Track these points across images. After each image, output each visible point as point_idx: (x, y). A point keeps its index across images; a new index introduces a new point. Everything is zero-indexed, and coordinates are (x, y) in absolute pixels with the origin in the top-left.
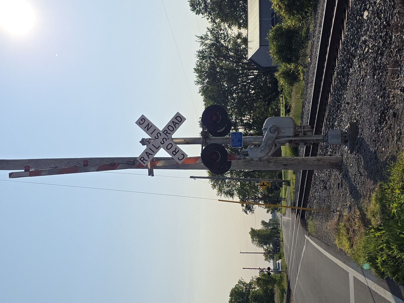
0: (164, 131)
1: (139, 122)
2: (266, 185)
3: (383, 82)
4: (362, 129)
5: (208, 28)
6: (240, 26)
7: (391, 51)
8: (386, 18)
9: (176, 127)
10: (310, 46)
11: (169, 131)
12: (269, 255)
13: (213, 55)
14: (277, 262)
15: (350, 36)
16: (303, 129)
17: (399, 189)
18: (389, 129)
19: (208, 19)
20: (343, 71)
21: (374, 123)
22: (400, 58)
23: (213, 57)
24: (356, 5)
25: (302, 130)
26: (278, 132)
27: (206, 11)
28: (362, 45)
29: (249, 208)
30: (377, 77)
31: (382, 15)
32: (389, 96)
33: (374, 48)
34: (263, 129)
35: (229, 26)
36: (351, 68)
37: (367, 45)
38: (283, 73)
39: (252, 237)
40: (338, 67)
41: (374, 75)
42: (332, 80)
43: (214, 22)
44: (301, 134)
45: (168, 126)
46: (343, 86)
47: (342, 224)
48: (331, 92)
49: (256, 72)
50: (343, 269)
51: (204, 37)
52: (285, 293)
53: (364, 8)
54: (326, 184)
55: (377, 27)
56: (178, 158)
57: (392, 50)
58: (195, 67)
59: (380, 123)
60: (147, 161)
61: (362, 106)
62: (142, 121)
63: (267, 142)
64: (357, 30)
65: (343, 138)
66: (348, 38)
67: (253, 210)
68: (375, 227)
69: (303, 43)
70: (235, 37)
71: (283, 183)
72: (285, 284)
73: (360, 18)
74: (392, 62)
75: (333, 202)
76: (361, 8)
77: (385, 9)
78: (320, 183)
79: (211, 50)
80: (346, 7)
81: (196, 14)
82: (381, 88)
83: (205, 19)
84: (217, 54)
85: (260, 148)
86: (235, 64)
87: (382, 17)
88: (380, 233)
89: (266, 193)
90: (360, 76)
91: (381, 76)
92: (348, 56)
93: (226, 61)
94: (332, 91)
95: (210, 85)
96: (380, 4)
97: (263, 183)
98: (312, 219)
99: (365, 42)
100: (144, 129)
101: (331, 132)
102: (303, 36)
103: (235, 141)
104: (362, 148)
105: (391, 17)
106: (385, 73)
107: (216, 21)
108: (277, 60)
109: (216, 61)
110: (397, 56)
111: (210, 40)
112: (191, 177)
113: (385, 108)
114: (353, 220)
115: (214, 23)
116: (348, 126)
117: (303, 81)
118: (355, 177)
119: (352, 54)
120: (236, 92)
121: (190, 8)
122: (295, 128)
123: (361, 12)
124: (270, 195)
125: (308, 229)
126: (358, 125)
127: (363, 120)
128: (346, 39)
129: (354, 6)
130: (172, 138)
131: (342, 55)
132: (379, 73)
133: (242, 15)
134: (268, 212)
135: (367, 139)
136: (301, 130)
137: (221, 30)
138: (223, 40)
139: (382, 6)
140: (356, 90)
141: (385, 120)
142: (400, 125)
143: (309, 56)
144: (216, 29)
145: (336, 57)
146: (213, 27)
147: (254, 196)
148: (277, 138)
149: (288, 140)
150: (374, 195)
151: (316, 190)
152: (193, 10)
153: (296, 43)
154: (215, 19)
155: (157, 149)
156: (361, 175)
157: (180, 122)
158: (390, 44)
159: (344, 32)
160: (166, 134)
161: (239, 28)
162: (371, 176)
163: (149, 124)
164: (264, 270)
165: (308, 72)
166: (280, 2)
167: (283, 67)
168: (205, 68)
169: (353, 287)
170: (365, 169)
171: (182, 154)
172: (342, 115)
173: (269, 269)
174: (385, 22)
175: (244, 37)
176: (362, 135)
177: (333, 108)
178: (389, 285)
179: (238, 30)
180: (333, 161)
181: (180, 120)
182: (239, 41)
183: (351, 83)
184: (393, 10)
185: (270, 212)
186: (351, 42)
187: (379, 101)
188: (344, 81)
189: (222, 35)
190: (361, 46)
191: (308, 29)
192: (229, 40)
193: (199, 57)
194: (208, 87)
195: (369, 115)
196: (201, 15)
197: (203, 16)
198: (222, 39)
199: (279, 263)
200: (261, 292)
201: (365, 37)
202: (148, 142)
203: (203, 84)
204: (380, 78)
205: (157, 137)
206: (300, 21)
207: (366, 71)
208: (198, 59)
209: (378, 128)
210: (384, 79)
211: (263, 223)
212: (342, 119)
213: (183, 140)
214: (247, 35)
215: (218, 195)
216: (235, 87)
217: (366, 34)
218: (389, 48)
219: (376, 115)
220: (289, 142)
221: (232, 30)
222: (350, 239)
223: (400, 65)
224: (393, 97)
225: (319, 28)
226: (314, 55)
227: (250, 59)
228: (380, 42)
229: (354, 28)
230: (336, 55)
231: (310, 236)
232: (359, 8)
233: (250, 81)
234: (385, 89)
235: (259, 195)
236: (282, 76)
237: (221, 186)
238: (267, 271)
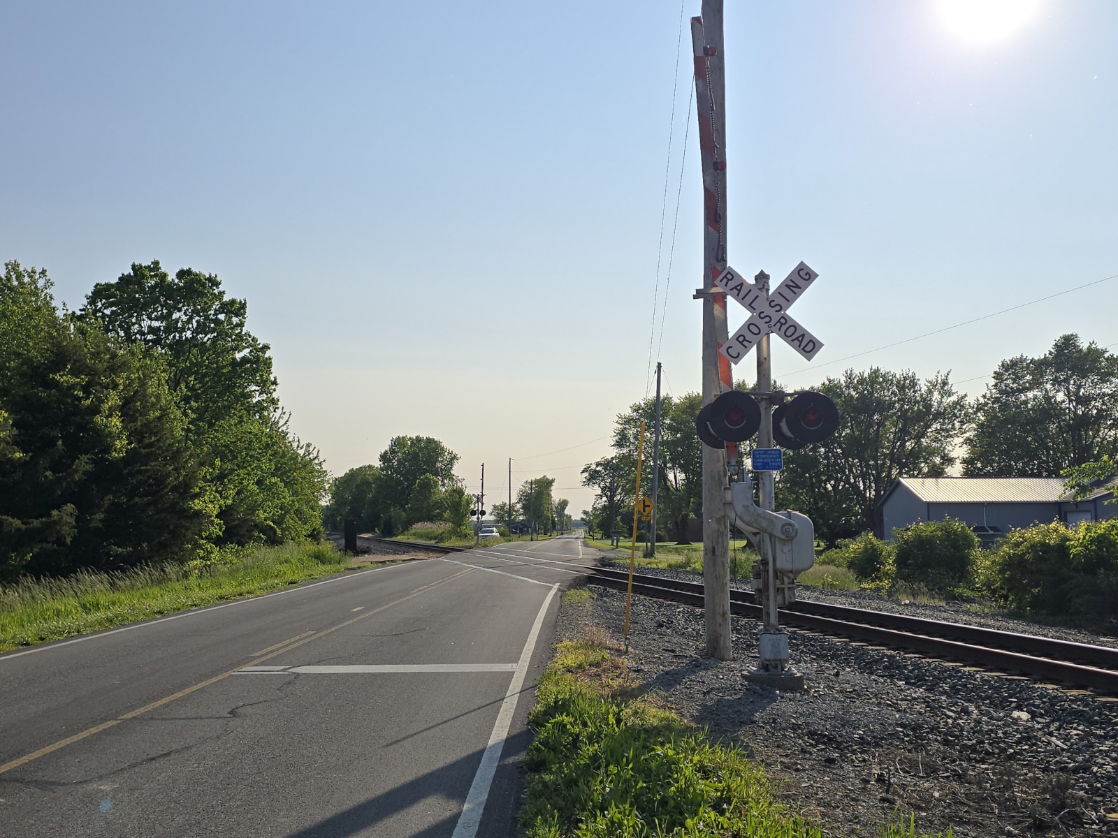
0: (786, 319)
1: (802, 269)
2: (644, 511)
3: (891, 743)
4: (793, 698)
5: (965, 397)
6: (969, 461)
7: (954, 761)
8: (1021, 754)
9: (792, 341)
10: (936, 603)
11: (784, 328)
12: (503, 513)
13: (908, 407)
14: (495, 529)
15: (972, 683)
16: (789, 588)
17: (700, 761)
18: (802, 749)
19: (984, 397)
20: (898, 667)
21: (809, 722)
22: (942, 777)
23: (902, 406)
24: (1041, 697)
25: (786, 586)
26: (784, 540)
27: (1002, 392)
28: (958, 705)
29: (592, 476)
30: (901, 732)
31: (1026, 747)
32: (863, 752)
33: (958, 728)
34: (789, 510)
35: (968, 439)
36: (906, 684)
37: (959, 714)
38: (874, 549)
39: (536, 482)
40: (905, 658)
41: (902, 725)
42: (876, 645)
43: (978, 410)
44: (778, 582)
45: (795, 326)
46: (868, 667)
47: (606, 654)
48: (850, 642)
49: (870, 494)
50: (521, 653)
51: (945, 388)
52: (436, 543)
53: (1036, 712)
54: (666, 627)
55: (1001, 735)
56: (731, 347)
57: (957, 763)
58: (883, 371)
59: (811, 734)
60: (726, 285)
61: (837, 700)
62: (806, 275)
63: (764, 518)
64: (988, 697)
65: (773, 663)
66: (968, 679)
67: (588, 485)
68: (621, 714)
69: (940, 589)
70: (946, 451)
71: (649, 544)
72: (452, 543)
73: (1013, 705)
74: (933, 761)
75: (636, 638)
76: (1034, 706)
77: (1040, 752)
78: (664, 615)
79: (918, 402)
80: (1035, 677)
81: (995, 373)
82: (879, 738)
83: (984, 391)
84: (909, 414)
85: (752, 505)
86: (888, 452)
87: (1021, 747)
88: (613, 724)
89: (623, 510)
90: (897, 700)
91: (903, 739)
92: (931, 678)
93: (895, 433)
94: (854, 644)
95: (844, 402)
96: (1049, 743)
97: (649, 506)
98: (593, 598)
99: (968, 713)
100: (790, 278)
101: (784, 640)
102: (955, 589)
103: (764, 456)
104: (756, 697)
105: (1025, 763)
106: (910, 747)
107: (979, 414)
108: (903, 538)
109: (895, 414)
110: (947, 770)
111: (939, 400)
112: (659, 366)
113: (841, 743)
114: (617, 674)
115: (975, 410)
116: (796, 674)
117: (859, 589)
118: (699, 682)
119: (935, 685)
120: (830, 454)
121: (1008, 359)
122: (791, 572)
123: (1026, 705)
124: (618, 518)
125: (572, 590)
126: (800, 693)
127: (811, 702)
128: (966, 675)
129: (1038, 693)
130: (771, 334)
131: (932, 666)
132: (908, 736)
133: (993, 467)
134: (585, 512)
135: (777, 707)
136: (786, 583)
137: (962, 423)
138: (939, 428)
139: (1045, 748)
140: (867, 691)
141: (818, 743)
142: (813, 769)
143: (912, 601)
144: (963, 412)
145: (925, 654)
146: (968, 407)
147: (616, 487)
148: (771, 536)
149: (767, 559)
150: (673, 715)
151: (649, 608)
152: (1003, 365)
153: (938, 575)
154: (984, 410)
155: (750, 305)
156: (704, 694)
157: (803, 349)
158: (969, 760)
159: (979, 671)
160: (779, 321)
161: (964, 461)
162: (705, 711)
163: (800, 288)
164: (480, 504)
165: (880, 598)
166: (1029, 545)
167: (888, 549)
168: (881, 392)
169: (494, 670)
170: (718, 701)
171: (739, 354)
172: (810, 663)
173: (483, 513)
174: (1012, 751)
175: (946, 470)
176: (782, 698)
177: (820, 645)
178: (520, 735)
179: (960, 458)
180: (722, 642)
181: (806, 349)
182: (938, 460)
183: (877, 682)
184: (1040, 768)
185: (584, 517)
186: (960, 685)
187: (853, 734)
188: (878, 669)
189: (950, 426)
190: (956, 703)
191: (970, 600)
192: (940, 440)
193: (902, 379)
194: (839, 396)
195: (823, 713)
196: (993, 382)
197: (990, 386)
198: (942, 424)
199: (492, 532)
200: (435, 498)
201: (976, 711)
202: (762, 287)
203: (847, 387)
204: (898, 738)
205: (773, 304)
206: (988, 585)
207: (908, 710)
208: (898, 376)
209: (800, 728)
210: (897, 746)
211: (564, 504)
212: (800, 663)
213: (765, 355)
214: (948, 477)
215: (619, 418)
216: (839, 451)
217: (983, 715)
218: (961, 756)
219: (825, 728)
220: (764, 560)
221: (960, 445)
222: (580, 666)
223: (928, 776)
224: (864, 760)
225: (976, 623)
226: (918, 611)
227: (899, 483)
228: (971, 740)
229: (990, 691)
230: (929, 655)
231: (560, 594)
232: (1034, 702)
233: (852, 481)
234: (877, 745)
235: (619, 497)
236: (869, 546)
237: (636, 422)
238: (478, 510)
